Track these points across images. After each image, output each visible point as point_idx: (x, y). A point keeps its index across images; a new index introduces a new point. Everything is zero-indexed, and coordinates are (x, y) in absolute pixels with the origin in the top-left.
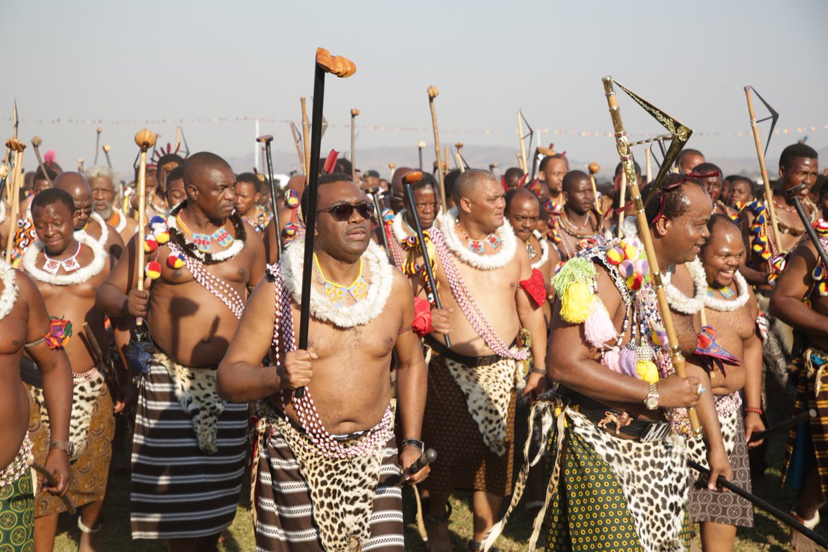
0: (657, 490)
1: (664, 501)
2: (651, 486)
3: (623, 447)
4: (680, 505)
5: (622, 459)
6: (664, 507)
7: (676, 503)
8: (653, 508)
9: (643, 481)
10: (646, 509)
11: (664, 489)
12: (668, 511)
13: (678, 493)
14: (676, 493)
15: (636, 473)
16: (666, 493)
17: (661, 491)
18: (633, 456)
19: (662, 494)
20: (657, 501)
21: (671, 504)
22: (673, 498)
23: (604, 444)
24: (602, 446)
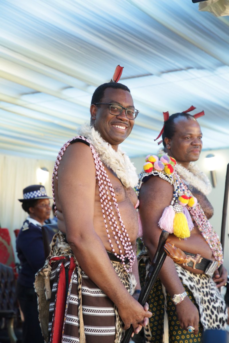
0: (213, 310)
1: (216, 316)
2: (211, 307)
3: (196, 281)
4: (224, 319)
5: (197, 289)
6: (217, 321)
7: (222, 318)
8: (211, 321)
9: (207, 304)
10: (209, 321)
11: (217, 309)
12: (218, 323)
13: (223, 312)
14: (222, 312)
15: (204, 298)
16: (218, 312)
17: (215, 310)
18: (201, 288)
19: (215, 312)
20: (214, 317)
21: (220, 319)
22: (221, 315)
23: (187, 278)
24: (186, 280)
